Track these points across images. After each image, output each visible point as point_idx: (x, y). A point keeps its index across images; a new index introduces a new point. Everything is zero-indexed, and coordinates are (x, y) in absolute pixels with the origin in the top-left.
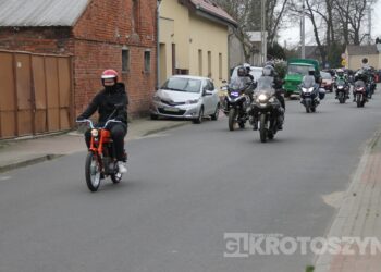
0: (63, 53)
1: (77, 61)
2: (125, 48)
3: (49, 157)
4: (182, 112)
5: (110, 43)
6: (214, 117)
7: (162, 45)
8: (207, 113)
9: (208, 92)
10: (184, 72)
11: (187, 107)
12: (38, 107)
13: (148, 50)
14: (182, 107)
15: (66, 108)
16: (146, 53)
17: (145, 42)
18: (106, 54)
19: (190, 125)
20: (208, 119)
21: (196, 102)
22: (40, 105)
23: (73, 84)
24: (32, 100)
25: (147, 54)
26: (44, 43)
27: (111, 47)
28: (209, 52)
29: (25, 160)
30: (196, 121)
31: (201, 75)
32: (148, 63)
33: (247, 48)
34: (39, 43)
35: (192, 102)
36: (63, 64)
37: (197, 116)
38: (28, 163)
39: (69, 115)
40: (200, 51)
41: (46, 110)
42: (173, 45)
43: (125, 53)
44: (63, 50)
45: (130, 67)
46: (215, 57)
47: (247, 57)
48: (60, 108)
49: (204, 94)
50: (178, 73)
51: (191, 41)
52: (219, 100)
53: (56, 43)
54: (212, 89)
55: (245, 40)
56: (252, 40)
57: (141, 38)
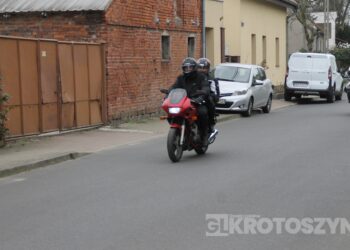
0: (95, 41)
1: (109, 49)
2: (165, 33)
3: (72, 156)
4: (229, 104)
5: (148, 28)
6: (265, 110)
7: (209, 30)
8: (257, 105)
9: (258, 81)
10: (235, 59)
11: (234, 99)
12: (65, 100)
13: (192, 35)
14: (228, 99)
15: (97, 100)
16: (189, 39)
17: (188, 27)
18: (143, 42)
19: (238, 119)
20: (259, 112)
21: (244, 92)
22: (67, 97)
23: (105, 74)
24: (58, 92)
25: (191, 40)
26: (74, 29)
27: (149, 32)
28: (264, 37)
29: (45, 159)
30: (244, 114)
31: (254, 63)
32: (192, 49)
33: (309, 31)
34: (68, 30)
35: (240, 93)
36: (95, 53)
37: (246, 108)
38: (47, 162)
39: (101, 108)
40: (253, 35)
41: (75, 103)
42: (222, 30)
43: (165, 39)
44: (94, 37)
45: (171, 55)
46: (271, 42)
47: (310, 41)
48: (91, 101)
49: (254, 84)
50: (227, 61)
51: (242, 24)
52: (271, 90)
53: (87, 30)
54: (264, 78)
55: (308, 22)
56: (316, 22)
57: (184, 22)
